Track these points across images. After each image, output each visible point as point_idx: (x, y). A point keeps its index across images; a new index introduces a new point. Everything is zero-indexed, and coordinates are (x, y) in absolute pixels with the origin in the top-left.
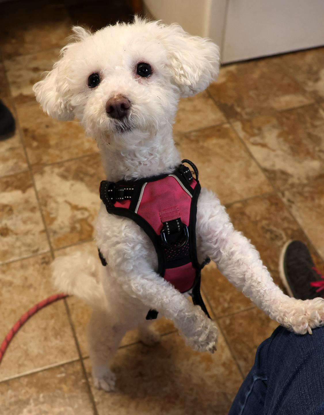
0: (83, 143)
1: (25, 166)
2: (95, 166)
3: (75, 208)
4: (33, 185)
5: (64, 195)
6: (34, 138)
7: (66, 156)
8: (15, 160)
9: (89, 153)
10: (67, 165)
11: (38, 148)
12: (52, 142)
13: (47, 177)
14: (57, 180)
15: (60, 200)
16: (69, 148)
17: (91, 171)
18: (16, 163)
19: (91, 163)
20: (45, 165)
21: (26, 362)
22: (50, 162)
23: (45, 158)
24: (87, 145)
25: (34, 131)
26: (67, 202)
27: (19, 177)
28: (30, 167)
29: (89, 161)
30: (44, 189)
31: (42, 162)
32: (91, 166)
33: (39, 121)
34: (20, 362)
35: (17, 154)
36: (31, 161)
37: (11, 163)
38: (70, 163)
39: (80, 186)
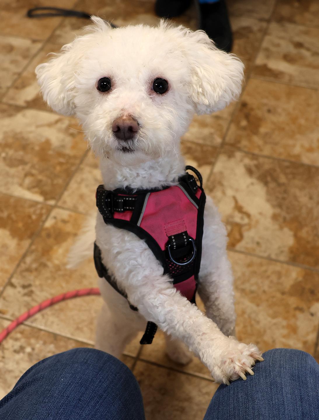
0: (294, 146)
1: (218, 140)
2: (290, 176)
3: (239, 208)
4: (212, 164)
5: (237, 190)
6: (247, 117)
7: (267, 151)
8: (212, 130)
9: (293, 160)
10: (261, 160)
11: (244, 128)
12: (263, 130)
13: (232, 163)
14: (240, 170)
15: (230, 192)
16: (276, 144)
17: (283, 179)
18: (211, 134)
19: (288, 171)
20: (239, 149)
21: (85, 329)
22: (246, 150)
23: (244, 143)
24: (297, 150)
25: (252, 109)
26: (234, 198)
27: (205, 149)
28: (223, 144)
29: (287, 167)
30: (221, 173)
31: (239, 145)
32: (286, 174)
33: (265, 101)
34: (80, 326)
35: (220, 125)
36: (227, 139)
37: (206, 131)
38: (266, 160)
39: (259, 189)
